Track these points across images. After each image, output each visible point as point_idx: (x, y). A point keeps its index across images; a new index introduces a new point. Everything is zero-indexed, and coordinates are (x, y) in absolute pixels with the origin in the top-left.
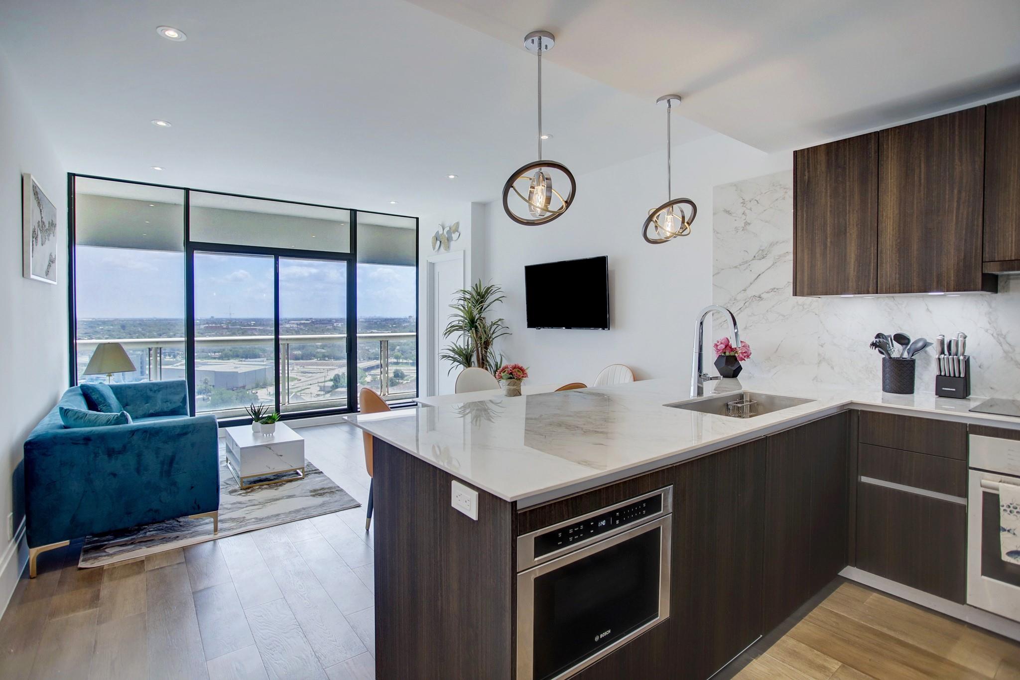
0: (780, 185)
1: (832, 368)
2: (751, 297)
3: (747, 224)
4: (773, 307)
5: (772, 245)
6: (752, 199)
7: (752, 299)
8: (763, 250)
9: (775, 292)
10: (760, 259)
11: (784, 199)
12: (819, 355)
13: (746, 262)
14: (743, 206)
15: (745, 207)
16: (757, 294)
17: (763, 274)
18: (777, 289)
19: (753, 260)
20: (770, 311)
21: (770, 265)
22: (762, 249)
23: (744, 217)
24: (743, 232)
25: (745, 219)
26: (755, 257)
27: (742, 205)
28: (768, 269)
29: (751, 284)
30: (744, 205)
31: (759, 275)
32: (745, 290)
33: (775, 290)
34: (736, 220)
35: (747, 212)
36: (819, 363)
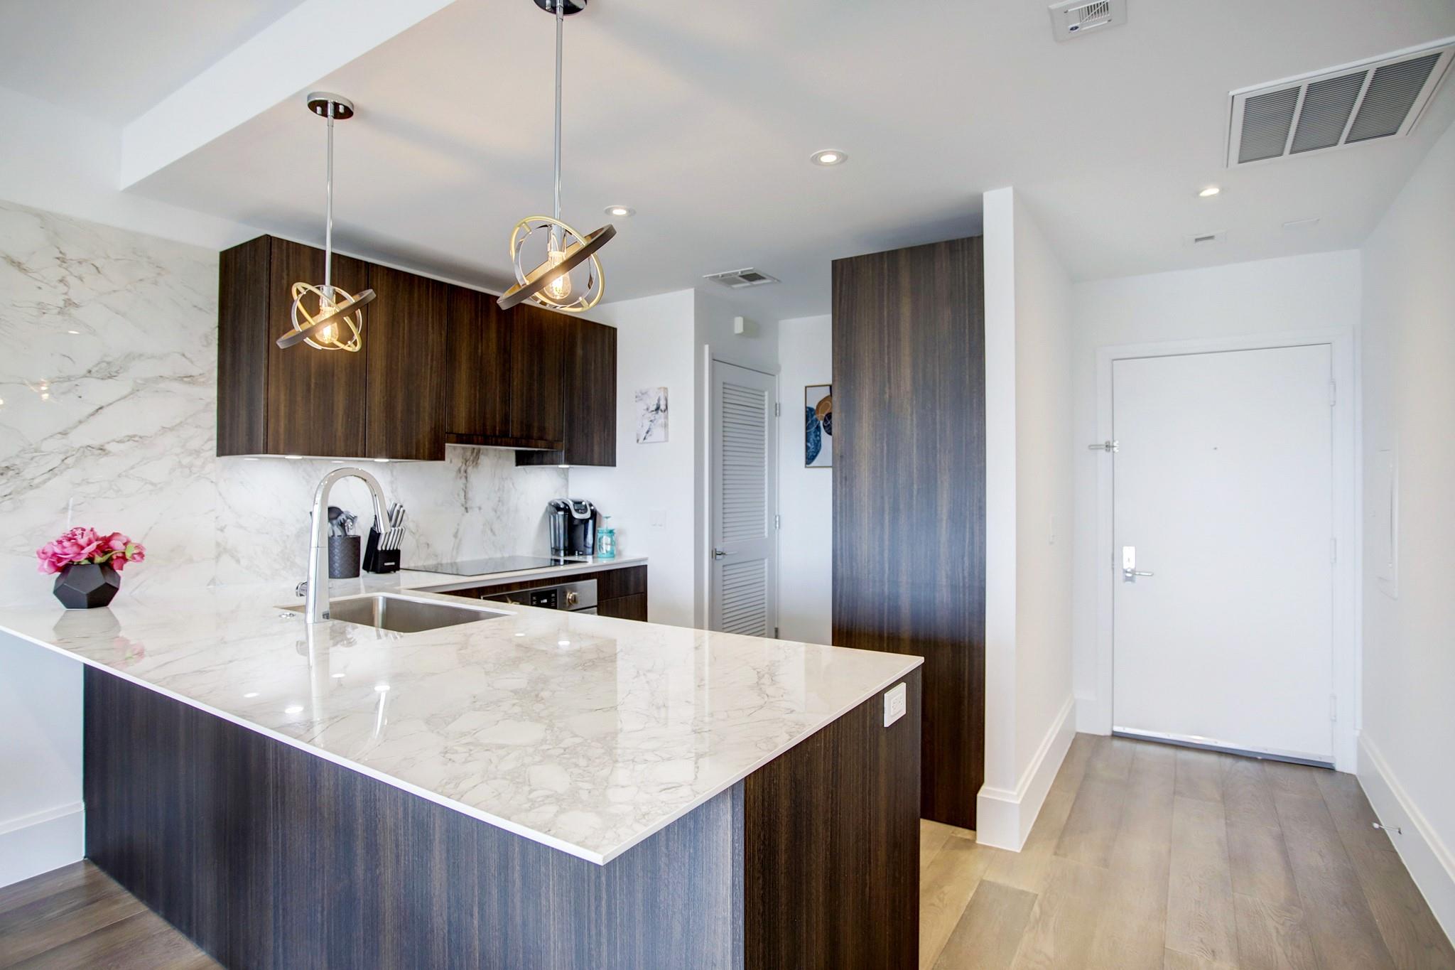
0: (149, 258)
1: (238, 561)
2: (82, 447)
3: (69, 303)
4: (132, 468)
5: (130, 357)
6: (86, 261)
7: (84, 452)
8: (109, 363)
9: (137, 441)
10: (102, 379)
11: (156, 283)
12: (218, 544)
13: (69, 379)
14: (60, 266)
15: (66, 269)
16: (96, 443)
17: (111, 407)
18: (141, 437)
19: (85, 376)
20: (126, 476)
21: (125, 392)
22: (109, 359)
23: (62, 288)
24: (60, 318)
25: (66, 294)
26: (90, 372)
27: (58, 262)
28: (119, 400)
29: (80, 422)
30: (64, 265)
31: (101, 408)
32: (64, 434)
33: (136, 439)
34: (40, 288)
35: (70, 279)
36: (218, 557)
